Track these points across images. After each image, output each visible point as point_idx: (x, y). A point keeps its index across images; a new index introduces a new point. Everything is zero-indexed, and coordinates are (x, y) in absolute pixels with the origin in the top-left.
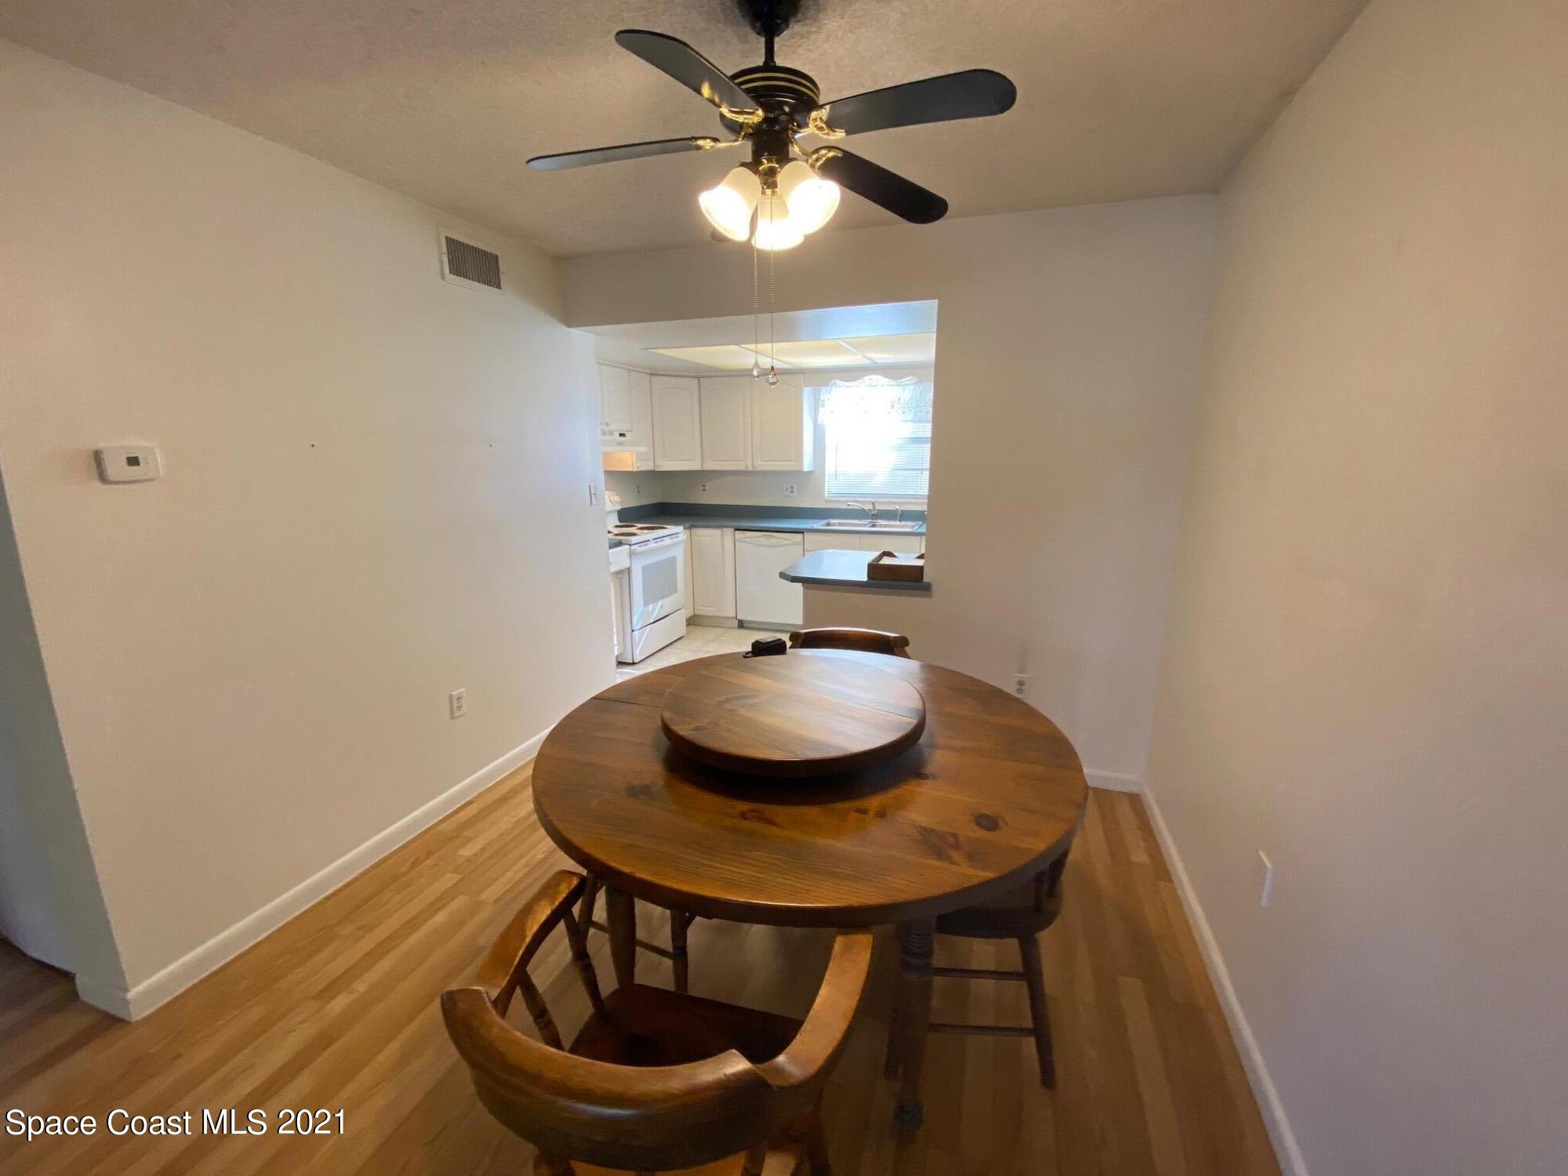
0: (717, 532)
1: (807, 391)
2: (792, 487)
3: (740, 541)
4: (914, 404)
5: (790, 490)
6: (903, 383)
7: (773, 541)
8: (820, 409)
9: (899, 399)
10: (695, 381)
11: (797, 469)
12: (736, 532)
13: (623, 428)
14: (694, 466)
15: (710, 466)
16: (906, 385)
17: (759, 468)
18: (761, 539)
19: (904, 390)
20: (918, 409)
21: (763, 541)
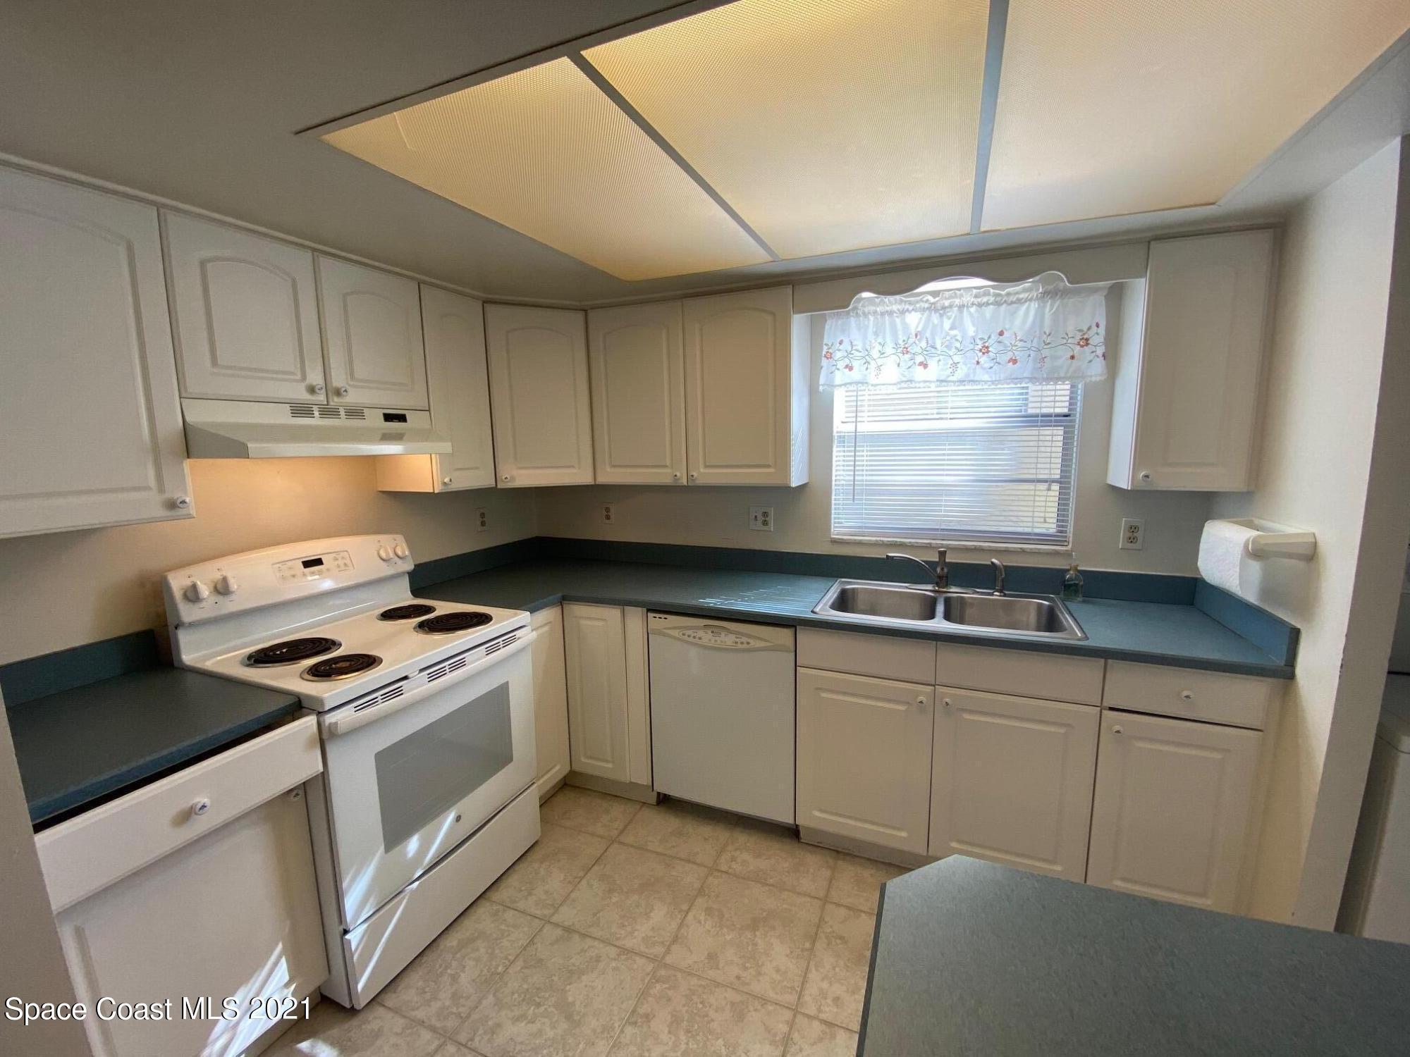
0: (611, 614)
1: (799, 324)
2: (765, 514)
3: (659, 633)
4: (1035, 344)
5: (761, 518)
6: (1013, 298)
7: (729, 640)
8: (824, 362)
9: (1001, 334)
10: (580, 316)
11: (776, 481)
12: (651, 615)
13: (395, 403)
14: (578, 476)
15: (610, 476)
16: (1019, 301)
17: (701, 481)
18: (701, 633)
19: (1013, 314)
20: (1046, 352)
21: (707, 637)
